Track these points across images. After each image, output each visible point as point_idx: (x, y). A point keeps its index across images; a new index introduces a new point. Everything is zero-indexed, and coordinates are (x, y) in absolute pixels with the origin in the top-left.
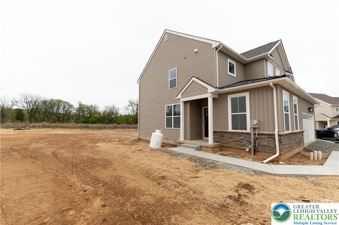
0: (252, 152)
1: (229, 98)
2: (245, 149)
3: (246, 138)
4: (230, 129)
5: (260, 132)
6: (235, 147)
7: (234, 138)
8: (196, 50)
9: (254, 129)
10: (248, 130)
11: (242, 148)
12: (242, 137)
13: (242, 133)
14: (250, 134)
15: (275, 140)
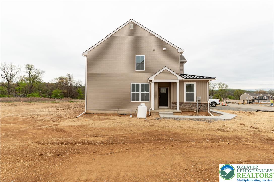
0: (198, 112)
1: (185, 84)
2: (194, 111)
3: (194, 105)
4: (185, 101)
5: (201, 102)
6: (188, 111)
7: (187, 106)
8: (165, 49)
9: (199, 101)
10: (195, 102)
11: (192, 111)
12: (192, 105)
13: (192, 103)
14: (196, 104)
15: (208, 106)
